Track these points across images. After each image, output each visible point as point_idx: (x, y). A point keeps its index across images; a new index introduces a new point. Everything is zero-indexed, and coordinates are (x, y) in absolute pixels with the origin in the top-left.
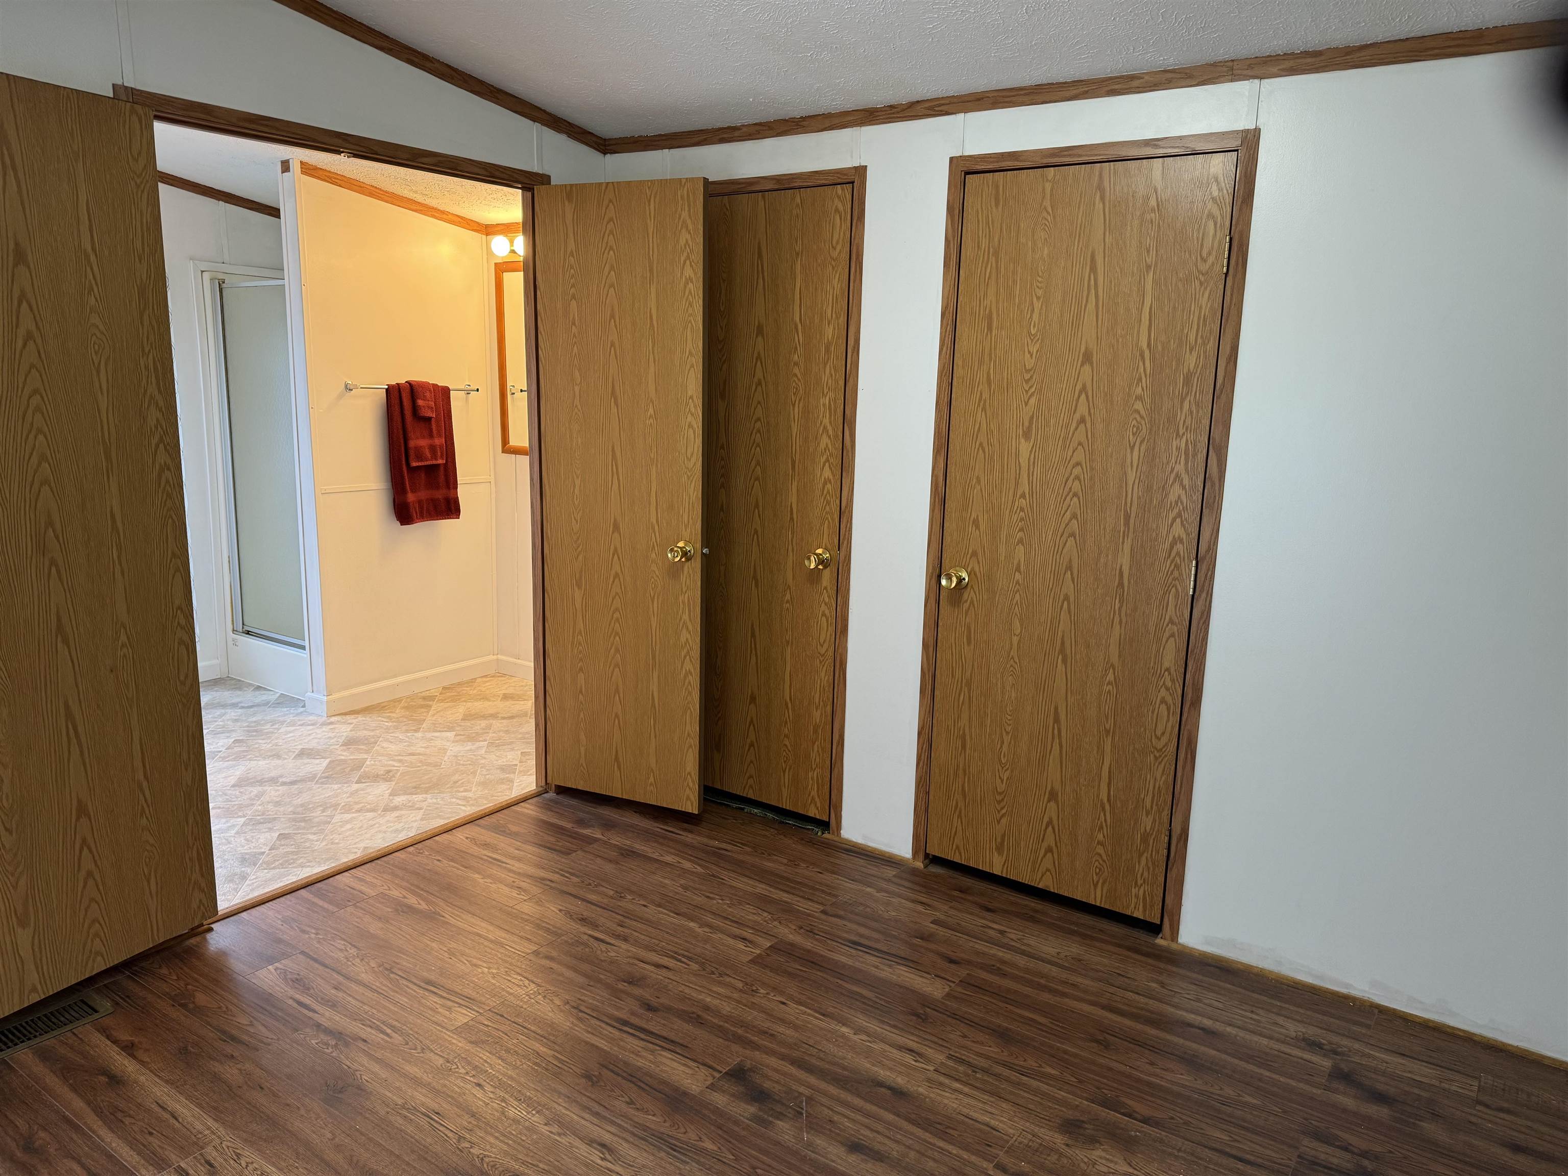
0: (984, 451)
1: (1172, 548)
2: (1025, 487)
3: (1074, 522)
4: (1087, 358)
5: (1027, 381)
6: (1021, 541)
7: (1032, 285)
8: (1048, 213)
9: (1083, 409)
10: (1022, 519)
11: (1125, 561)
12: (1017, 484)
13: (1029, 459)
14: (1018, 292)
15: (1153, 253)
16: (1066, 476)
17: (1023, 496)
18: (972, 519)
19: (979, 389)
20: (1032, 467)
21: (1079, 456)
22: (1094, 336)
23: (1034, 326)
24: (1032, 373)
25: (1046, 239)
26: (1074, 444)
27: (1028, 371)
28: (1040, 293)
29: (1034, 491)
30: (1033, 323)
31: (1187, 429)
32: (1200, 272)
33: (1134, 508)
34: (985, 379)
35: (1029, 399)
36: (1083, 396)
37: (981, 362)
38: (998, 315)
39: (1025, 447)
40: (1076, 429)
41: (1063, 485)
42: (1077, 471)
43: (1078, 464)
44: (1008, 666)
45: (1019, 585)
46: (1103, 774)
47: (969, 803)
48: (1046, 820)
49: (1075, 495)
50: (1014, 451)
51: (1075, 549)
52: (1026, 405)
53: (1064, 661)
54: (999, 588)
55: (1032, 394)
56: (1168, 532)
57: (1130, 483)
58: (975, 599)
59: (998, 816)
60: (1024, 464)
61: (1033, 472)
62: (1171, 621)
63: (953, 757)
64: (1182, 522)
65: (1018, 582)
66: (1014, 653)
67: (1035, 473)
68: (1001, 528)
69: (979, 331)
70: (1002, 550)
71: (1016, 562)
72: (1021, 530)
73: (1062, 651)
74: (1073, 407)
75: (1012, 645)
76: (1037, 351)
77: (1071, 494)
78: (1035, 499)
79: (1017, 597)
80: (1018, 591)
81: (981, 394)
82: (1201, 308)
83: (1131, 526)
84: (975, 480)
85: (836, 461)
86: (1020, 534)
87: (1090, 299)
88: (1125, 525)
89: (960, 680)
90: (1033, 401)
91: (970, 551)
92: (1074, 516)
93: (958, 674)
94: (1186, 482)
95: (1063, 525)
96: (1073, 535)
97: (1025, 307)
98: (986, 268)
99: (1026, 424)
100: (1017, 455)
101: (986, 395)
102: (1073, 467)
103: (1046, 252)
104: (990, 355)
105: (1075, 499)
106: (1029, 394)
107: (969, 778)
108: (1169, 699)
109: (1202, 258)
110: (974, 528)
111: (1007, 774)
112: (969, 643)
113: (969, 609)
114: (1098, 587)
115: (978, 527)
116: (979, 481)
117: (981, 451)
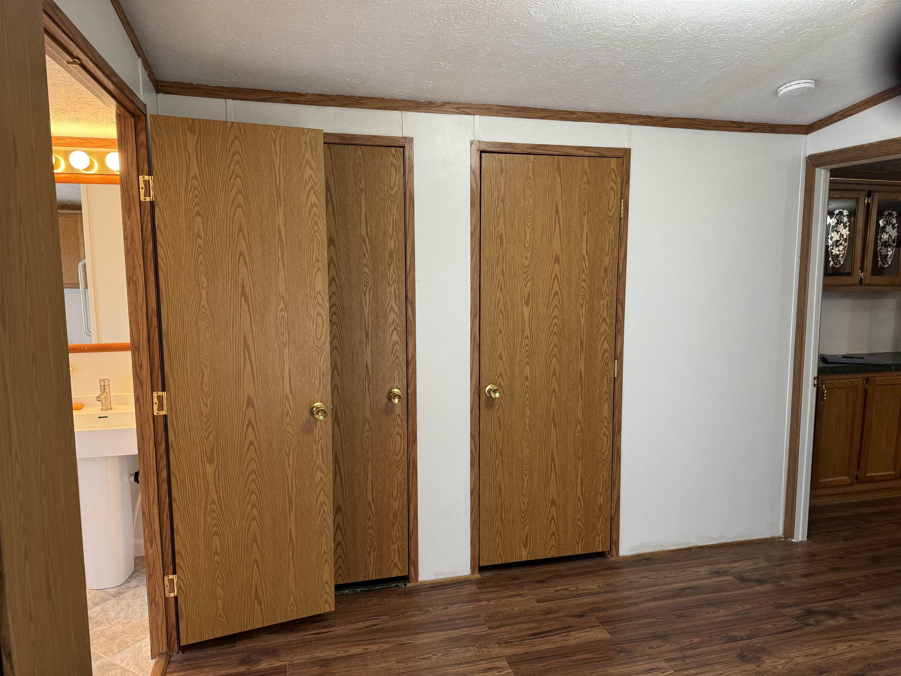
0: (503, 314)
1: (603, 355)
2: (527, 332)
3: (556, 348)
4: (557, 260)
5: (525, 273)
6: (527, 363)
7: (524, 219)
8: (532, 180)
9: (556, 287)
10: (527, 351)
11: (582, 365)
12: (523, 331)
13: (529, 317)
14: (517, 224)
15: (586, 205)
16: (550, 324)
17: (527, 337)
18: (498, 355)
19: (497, 278)
20: (531, 321)
21: (556, 313)
22: (560, 248)
23: (527, 243)
24: (528, 268)
25: (531, 195)
26: (553, 306)
27: (525, 267)
28: (529, 224)
29: (533, 334)
30: (526, 241)
31: (607, 295)
32: (609, 216)
33: (585, 337)
34: (501, 273)
35: (527, 283)
36: (556, 280)
37: (497, 263)
38: (506, 236)
39: (526, 310)
40: (553, 298)
41: (549, 329)
42: (555, 320)
43: (556, 317)
44: (524, 436)
45: (528, 388)
46: (578, 482)
47: (505, 525)
48: (550, 517)
49: (555, 334)
50: (520, 312)
51: (557, 363)
52: (526, 286)
53: (555, 426)
54: (517, 392)
55: (529, 280)
56: (602, 347)
57: (582, 324)
58: (502, 401)
59: (523, 526)
60: (527, 321)
61: (532, 323)
62: (606, 393)
63: (494, 500)
64: (607, 342)
65: (527, 387)
66: (527, 428)
67: (533, 324)
68: (515, 357)
69: (495, 245)
70: (517, 370)
71: (525, 375)
72: (527, 357)
73: (554, 420)
74: (551, 287)
75: (525, 424)
76: (530, 256)
77: (553, 334)
78: (533, 339)
79: (527, 395)
80: (527, 391)
81: (499, 281)
82: (610, 234)
83: (584, 347)
84: (498, 332)
85: (401, 329)
86: (527, 359)
87: (556, 228)
88: (581, 347)
89: (496, 452)
90: (529, 284)
91: (498, 373)
92: (555, 345)
93: (494, 449)
94: (608, 321)
95: (550, 351)
96: (555, 356)
97: (521, 232)
98: (497, 209)
99: (526, 297)
100: (522, 315)
101: (502, 282)
102: (553, 319)
103: (531, 201)
104: (503, 259)
105: (555, 336)
106: (527, 280)
107: (504, 510)
108: (607, 433)
109: (609, 210)
110: (499, 360)
111: (527, 499)
112: (500, 428)
113: (499, 408)
114: (570, 382)
115: (501, 359)
116: (500, 332)
117: (501, 314)
